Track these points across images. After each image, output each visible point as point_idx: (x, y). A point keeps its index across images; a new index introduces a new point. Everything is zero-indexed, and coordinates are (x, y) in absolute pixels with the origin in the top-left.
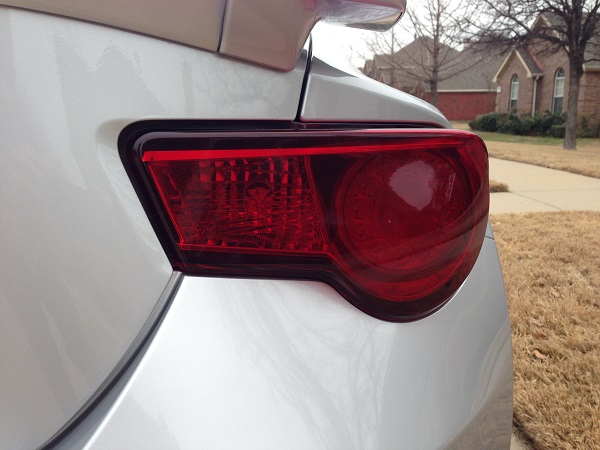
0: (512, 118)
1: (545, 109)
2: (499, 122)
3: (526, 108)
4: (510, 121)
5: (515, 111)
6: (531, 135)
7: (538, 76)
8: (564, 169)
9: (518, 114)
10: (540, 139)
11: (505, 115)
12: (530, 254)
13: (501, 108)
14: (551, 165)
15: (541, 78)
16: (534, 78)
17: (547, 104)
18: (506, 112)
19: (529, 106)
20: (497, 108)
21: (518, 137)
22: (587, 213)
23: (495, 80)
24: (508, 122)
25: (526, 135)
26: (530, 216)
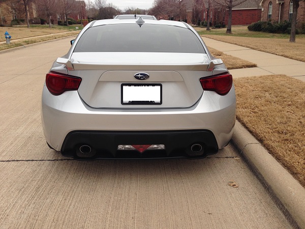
0: (269, 24)
1: (285, 19)
2: (263, 26)
3: (276, 19)
4: (268, 26)
5: (270, 21)
6: (277, 33)
7: (281, 2)
8: (282, 56)
9: (272, 22)
10: (282, 35)
11: (265, 22)
12: (256, 89)
13: (264, 19)
14: (277, 54)
15: (283, 4)
16: (280, 4)
17: (286, 17)
18: (266, 21)
19: (277, 18)
20: (262, 18)
21: (271, 34)
22: (280, 75)
23: (261, 4)
24: (267, 26)
25: (276, 33)
26: (261, 77)
